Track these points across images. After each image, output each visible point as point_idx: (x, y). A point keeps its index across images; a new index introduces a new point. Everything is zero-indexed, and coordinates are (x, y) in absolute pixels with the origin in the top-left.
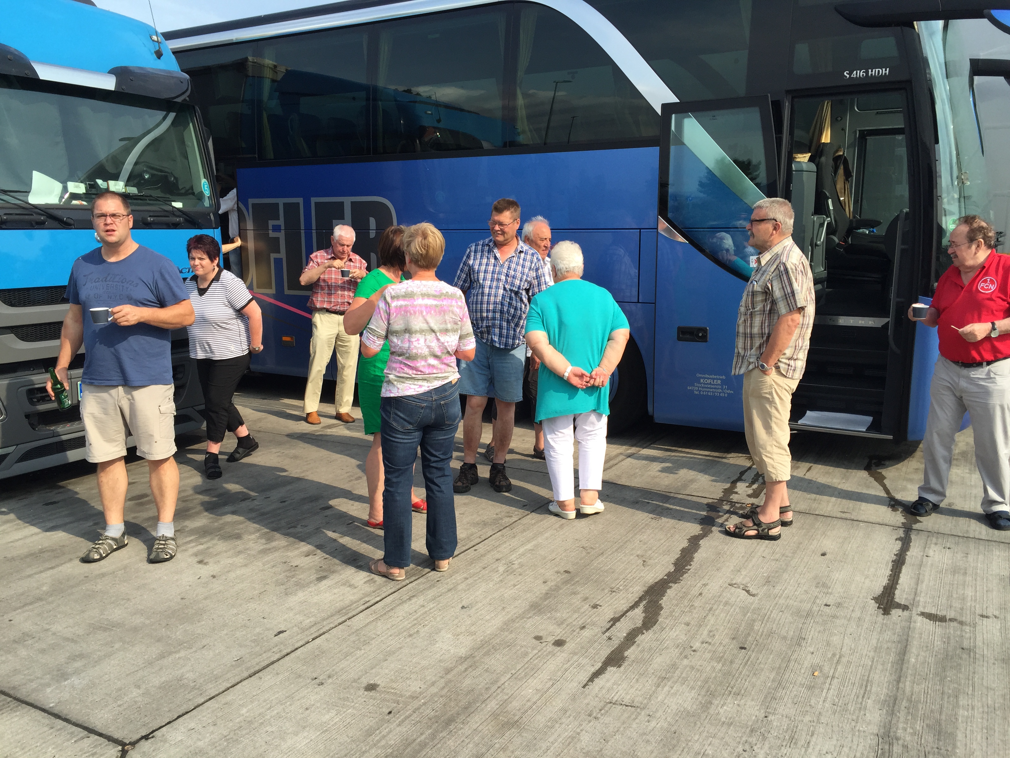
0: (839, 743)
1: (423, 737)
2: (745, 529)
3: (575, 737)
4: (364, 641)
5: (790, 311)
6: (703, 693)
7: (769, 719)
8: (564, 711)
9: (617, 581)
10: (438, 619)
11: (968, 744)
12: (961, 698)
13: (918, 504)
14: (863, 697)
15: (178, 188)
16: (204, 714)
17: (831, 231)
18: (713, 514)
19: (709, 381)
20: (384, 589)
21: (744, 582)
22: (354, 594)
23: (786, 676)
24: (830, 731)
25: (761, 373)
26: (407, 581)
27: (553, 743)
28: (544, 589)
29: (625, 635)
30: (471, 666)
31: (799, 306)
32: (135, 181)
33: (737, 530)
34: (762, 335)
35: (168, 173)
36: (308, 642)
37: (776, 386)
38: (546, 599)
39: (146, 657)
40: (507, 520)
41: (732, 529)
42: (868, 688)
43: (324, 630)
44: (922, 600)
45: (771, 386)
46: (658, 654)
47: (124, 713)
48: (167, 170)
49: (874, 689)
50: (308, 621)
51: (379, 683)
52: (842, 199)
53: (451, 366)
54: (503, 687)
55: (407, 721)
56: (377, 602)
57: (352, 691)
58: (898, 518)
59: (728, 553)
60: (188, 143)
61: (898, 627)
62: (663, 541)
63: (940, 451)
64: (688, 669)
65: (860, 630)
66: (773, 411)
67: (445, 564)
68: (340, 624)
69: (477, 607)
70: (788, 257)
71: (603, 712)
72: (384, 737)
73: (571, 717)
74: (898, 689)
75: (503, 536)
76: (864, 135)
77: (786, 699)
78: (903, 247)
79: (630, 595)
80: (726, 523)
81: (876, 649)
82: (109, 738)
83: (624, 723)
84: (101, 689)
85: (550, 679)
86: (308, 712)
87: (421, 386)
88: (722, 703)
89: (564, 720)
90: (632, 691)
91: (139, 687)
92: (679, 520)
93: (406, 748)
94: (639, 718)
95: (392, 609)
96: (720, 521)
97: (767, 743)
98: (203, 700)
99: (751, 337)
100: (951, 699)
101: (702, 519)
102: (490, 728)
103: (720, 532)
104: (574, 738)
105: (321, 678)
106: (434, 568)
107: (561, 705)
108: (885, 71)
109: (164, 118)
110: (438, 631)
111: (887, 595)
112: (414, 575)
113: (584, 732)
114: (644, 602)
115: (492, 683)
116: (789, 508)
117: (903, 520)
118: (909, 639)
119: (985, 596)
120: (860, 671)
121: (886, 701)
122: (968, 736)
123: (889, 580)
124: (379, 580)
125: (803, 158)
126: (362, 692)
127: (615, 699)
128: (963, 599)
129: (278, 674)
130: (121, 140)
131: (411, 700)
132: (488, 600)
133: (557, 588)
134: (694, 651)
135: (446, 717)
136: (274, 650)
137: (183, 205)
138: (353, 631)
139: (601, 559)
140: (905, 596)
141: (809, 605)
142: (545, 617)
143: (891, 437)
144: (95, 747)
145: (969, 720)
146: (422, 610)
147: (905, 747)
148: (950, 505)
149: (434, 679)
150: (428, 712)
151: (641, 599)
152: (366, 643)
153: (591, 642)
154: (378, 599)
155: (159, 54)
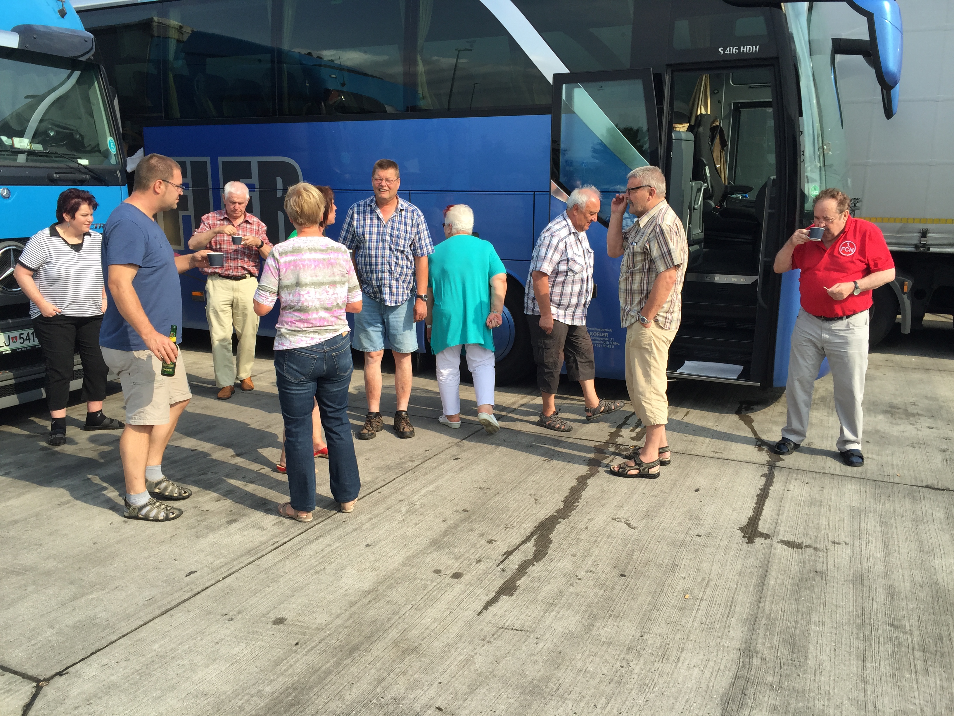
0: (706, 658)
1: (328, 665)
2: (628, 469)
3: (470, 660)
4: (273, 579)
5: (667, 269)
6: (586, 616)
7: (644, 637)
8: (460, 637)
9: (511, 519)
10: (344, 557)
11: (818, 656)
12: (813, 615)
13: (782, 444)
14: (728, 616)
15: (84, 146)
16: (116, 651)
17: (708, 196)
18: (599, 456)
19: (597, 334)
20: (292, 530)
21: (626, 517)
22: (263, 535)
23: (661, 600)
24: (698, 647)
25: (642, 326)
26: (315, 523)
27: (449, 666)
28: (443, 526)
29: (517, 566)
30: (374, 599)
31: (676, 264)
32: (40, 139)
33: (621, 470)
34: (641, 291)
35: (72, 130)
36: (219, 581)
37: (654, 338)
38: (445, 536)
39: (59, 599)
40: (410, 464)
41: (616, 470)
42: (733, 609)
43: (234, 569)
44: (782, 529)
45: (650, 337)
46: (546, 583)
47: (38, 651)
48: (72, 128)
49: (738, 609)
50: (218, 562)
51: (286, 617)
52: (718, 166)
53: (341, 319)
54: (404, 617)
55: (313, 651)
56: (285, 543)
57: (261, 625)
58: (763, 457)
59: (612, 491)
60: (93, 100)
61: (760, 554)
62: (553, 481)
63: (801, 396)
64: (573, 595)
65: (726, 557)
66: (652, 361)
67: (350, 506)
68: (249, 564)
69: (380, 545)
70: (663, 219)
71: (495, 636)
72: (291, 666)
73: (466, 642)
74: (758, 608)
75: (405, 479)
76: (738, 108)
77: (659, 620)
78: (770, 211)
79: (523, 531)
80: (611, 464)
81: (741, 574)
82: (24, 676)
83: (514, 646)
84: (15, 630)
85: (448, 608)
86: (218, 645)
87: (312, 338)
88: (603, 625)
89: (459, 645)
90: (523, 616)
91: (52, 627)
92: (569, 462)
93: (312, 676)
94: (529, 640)
95: (300, 549)
96: (606, 462)
97: (642, 659)
98: (115, 638)
99: (632, 294)
100: (805, 616)
101: (590, 460)
102: (392, 654)
103: (606, 471)
104: (468, 661)
105: (231, 614)
106: (340, 509)
107: (457, 632)
108: (755, 49)
109: (69, 77)
110: (344, 568)
111: (751, 525)
112: (321, 516)
113: (478, 655)
114: (536, 537)
115: (394, 614)
116: (667, 449)
117: (768, 458)
118: (770, 564)
119: (837, 525)
120: (726, 593)
121: (747, 619)
122: (819, 649)
123: (754, 512)
124: (288, 522)
125: (682, 128)
126: (270, 626)
127: (507, 624)
128: (818, 528)
129: (189, 611)
130: (27, 97)
131: (317, 632)
132: (391, 537)
133: (456, 526)
134: (579, 579)
135: (349, 646)
136: (186, 589)
137: (89, 162)
138: (262, 569)
139: (497, 498)
140: (767, 526)
141: (683, 536)
142: (444, 553)
143: (758, 384)
144: (10, 684)
145: (820, 634)
146: (329, 549)
147: (763, 659)
148: (809, 444)
149: (339, 612)
150: (333, 642)
151: (532, 534)
152: (275, 580)
153: (487, 573)
154: (287, 539)
155: (63, 14)
